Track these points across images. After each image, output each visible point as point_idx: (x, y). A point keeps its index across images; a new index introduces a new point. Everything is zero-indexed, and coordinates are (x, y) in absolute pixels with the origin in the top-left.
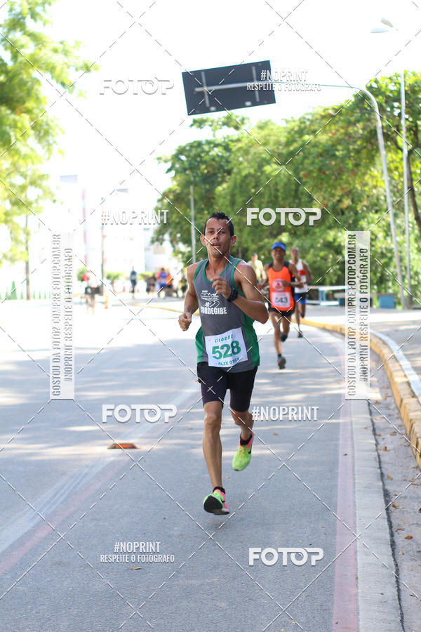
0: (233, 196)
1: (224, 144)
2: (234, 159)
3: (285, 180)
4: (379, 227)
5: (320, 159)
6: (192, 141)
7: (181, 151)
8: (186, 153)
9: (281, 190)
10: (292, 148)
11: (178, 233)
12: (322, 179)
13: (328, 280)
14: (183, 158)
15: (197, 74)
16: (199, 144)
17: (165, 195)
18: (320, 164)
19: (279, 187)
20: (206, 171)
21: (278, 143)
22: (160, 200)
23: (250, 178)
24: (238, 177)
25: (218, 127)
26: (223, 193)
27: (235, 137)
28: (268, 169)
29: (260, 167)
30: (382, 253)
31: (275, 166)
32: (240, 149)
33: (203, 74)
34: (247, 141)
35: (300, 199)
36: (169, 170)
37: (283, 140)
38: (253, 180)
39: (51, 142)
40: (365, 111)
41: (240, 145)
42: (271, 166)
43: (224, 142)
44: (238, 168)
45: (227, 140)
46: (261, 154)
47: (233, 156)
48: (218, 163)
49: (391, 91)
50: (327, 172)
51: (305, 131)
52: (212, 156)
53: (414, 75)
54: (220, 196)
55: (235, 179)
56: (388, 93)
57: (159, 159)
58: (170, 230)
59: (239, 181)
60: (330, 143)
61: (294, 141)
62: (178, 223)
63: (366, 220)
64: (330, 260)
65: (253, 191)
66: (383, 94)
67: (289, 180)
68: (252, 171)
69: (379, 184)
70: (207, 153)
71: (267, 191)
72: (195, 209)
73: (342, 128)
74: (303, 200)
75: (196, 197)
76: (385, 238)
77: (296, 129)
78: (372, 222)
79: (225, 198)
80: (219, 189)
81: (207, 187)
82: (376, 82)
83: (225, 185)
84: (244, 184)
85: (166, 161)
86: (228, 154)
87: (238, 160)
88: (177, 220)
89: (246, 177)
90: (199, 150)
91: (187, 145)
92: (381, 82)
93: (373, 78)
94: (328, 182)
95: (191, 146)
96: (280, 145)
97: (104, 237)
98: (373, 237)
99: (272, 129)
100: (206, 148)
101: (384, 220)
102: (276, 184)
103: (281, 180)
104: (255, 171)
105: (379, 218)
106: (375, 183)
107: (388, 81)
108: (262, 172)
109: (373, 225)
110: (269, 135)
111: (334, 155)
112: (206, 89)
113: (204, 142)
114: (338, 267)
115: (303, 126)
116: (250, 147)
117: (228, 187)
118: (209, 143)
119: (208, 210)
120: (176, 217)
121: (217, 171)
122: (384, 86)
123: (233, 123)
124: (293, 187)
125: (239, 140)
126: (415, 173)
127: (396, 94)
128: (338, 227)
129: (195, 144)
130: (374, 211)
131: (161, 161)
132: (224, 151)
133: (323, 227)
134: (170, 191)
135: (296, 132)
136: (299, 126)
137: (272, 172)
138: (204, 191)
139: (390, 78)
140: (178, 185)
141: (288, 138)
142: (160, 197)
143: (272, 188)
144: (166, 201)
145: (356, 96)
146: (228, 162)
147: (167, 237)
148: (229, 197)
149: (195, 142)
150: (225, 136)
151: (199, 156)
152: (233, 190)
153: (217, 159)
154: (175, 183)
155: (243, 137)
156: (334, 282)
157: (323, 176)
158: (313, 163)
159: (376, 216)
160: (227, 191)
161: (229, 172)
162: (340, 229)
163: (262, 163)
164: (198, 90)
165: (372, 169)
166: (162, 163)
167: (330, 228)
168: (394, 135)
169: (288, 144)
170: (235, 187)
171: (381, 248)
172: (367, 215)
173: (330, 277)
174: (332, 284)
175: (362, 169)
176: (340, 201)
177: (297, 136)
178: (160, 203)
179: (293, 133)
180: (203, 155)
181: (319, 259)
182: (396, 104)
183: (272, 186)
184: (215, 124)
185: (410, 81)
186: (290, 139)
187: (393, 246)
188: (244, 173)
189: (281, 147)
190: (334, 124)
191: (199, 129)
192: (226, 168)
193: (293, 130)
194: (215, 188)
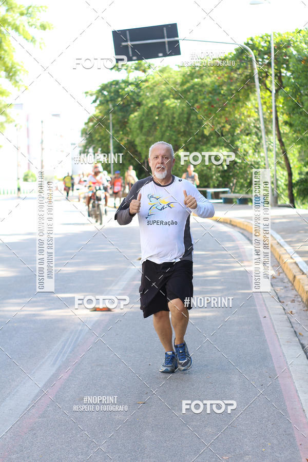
0: (141, 122)
1: (135, 83)
2: (143, 94)
3: (180, 111)
4: (250, 146)
5: (210, 95)
6: (112, 81)
7: (104, 88)
8: (108, 89)
9: (177, 118)
10: (185, 87)
11: (100, 147)
12: (211, 111)
13: (211, 184)
14: (105, 93)
15: (123, 32)
16: (117, 83)
17: (91, 120)
18: (210, 99)
19: (175, 116)
20: (122, 103)
21: (175, 83)
22: (86, 124)
23: (154, 109)
24: (146, 108)
25: (132, 70)
26: (135, 119)
27: (144, 79)
28: (167, 102)
29: (162, 100)
30: (251, 165)
31: (173, 100)
32: (147, 87)
33: (128, 32)
34: (152, 81)
35: (191, 125)
36: (95, 101)
37: (179, 81)
38: (157, 110)
39: (18, 80)
40: (243, 61)
41: (147, 84)
42: (170, 100)
43: (136, 81)
44: (146, 101)
45: (137, 80)
46: (162, 91)
47: (142, 93)
48: (131, 97)
49: (263, 47)
50: (215, 106)
51: (195, 75)
52: (127, 91)
53: (280, 35)
54: (133, 121)
55: (144, 109)
56: (260, 48)
57: (86, 93)
58: (93, 146)
59: (146, 111)
60: (217, 84)
61: (187, 82)
62: (100, 140)
63: (240, 140)
64: (213, 170)
65: (157, 118)
66: (257, 49)
67: (183, 110)
68: (156, 104)
69: (252, 115)
70: (123, 89)
71: (167, 119)
72: (113, 130)
73: (227, 73)
74: (193, 126)
75: (114, 121)
76: (254, 154)
77: (188, 73)
78: (245, 142)
79: (136, 123)
80: (132, 116)
81: (123, 114)
82: (252, 40)
83: (136, 114)
84: (149, 113)
85: (91, 95)
86: (139, 90)
87: (146, 95)
88: (99, 138)
89: (151, 107)
90: (117, 87)
91: (108, 83)
92: (255, 40)
93: (250, 37)
94: (215, 113)
95: (111, 84)
96: (177, 85)
97: (43, 149)
98: (245, 153)
99: (171, 74)
100: (123, 85)
101: (253, 141)
102: (173, 113)
103: (177, 110)
104: (158, 103)
105: (250, 139)
106: (249, 113)
107: (261, 39)
108: (164, 105)
109: (245, 144)
110: (169, 78)
111: (220, 93)
112: (129, 43)
113: (120, 81)
114: (219, 174)
115: (193, 71)
116: (155, 86)
117: (139, 115)
118: (124, 82)
119: (122, 131)
120: (99, 136)
121: (129, 103)
122: (257, 43)
123: (143, 68)
124: (186, 116)
125: (146, 81)
126: (279, 107)
127: (266, 49)
128: (220, 146)
129: (114, 83)
130: (245, 134)
131: (88, 94)
132: (136, 89)
133: (209, 145)
134: (95, 117)
135: (189, 75)
136: (191, 71)
137: (170, 105)
138: (120, 117)
139: (262, 38)
140: (100, 112)
141: (183, 80)
142: (87, 121)
143: (170, 116)
144: (91, 124)
145: (237, 50)
146: (138, 96)
147: (91, 150)
148: (138, 123)
149: (114, 81)
150: (136, 77)
151: (118, 92)
152: (141, 118)
153: (131, 94)
154: (98, 111)
155: (149, 78)
156: (216, 185)
157: (212, 108)
158: (204, 98)
159: (248, 138)
160: (137, 118)
161: (139, 104)
162: (221, 147)
163: (163, 98)
164: (124, 44)
165: (247, 103)
166: (89, 96)
167: (214, 146)
168: (264, 79)
169: (183, 84)
170: (143, 115)
171: (251, 161)
172: (241, 137)
173: (214, 182)
174: (214, 187)
175: (240, 104)
176: (224, 127)
177: (190, 78)
178: (86, 125)
179: (186, 76)
180: (120, 90)
181: (205, 168)
182: (266, 57)
183: (170, 115)
184: (129, 68)
185: (278, 40)
186: (184, 81)
187: (259, 160)
188: (150, 105)
189: (177, 86)
190: (220, 70)
191: (117, 72)
192: (137, 100)
193: (186, 74)
194: (129, 115)
